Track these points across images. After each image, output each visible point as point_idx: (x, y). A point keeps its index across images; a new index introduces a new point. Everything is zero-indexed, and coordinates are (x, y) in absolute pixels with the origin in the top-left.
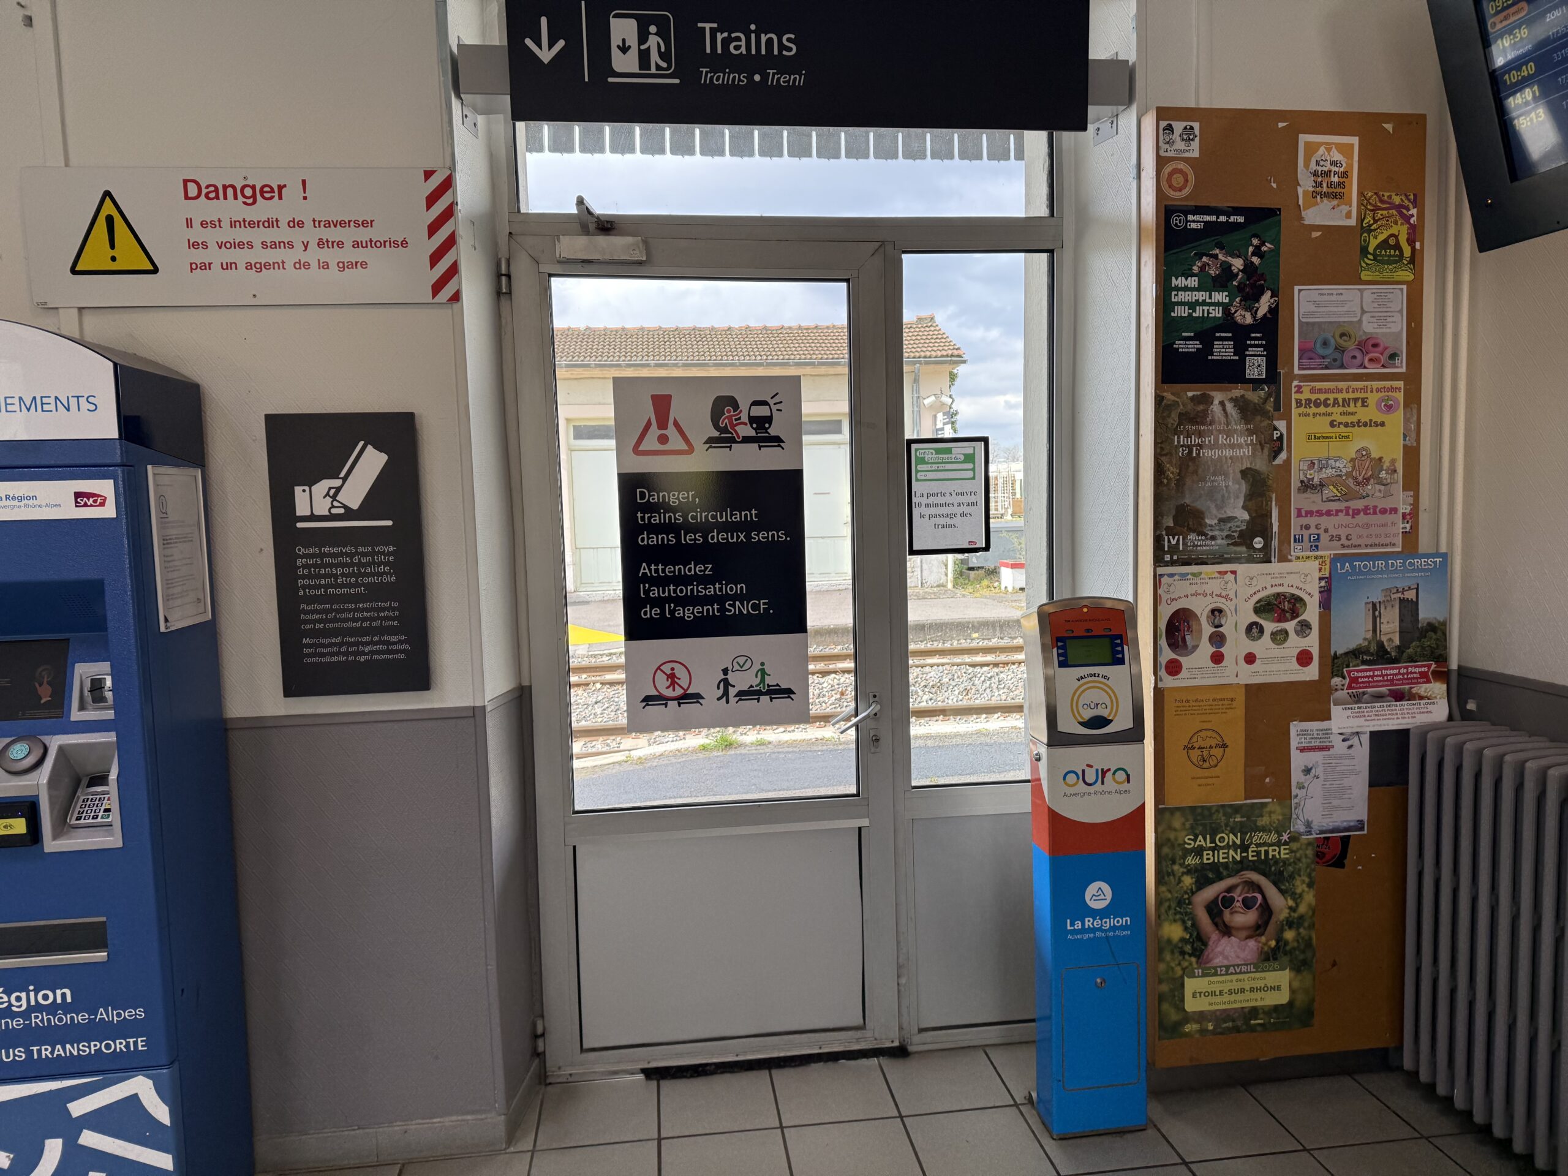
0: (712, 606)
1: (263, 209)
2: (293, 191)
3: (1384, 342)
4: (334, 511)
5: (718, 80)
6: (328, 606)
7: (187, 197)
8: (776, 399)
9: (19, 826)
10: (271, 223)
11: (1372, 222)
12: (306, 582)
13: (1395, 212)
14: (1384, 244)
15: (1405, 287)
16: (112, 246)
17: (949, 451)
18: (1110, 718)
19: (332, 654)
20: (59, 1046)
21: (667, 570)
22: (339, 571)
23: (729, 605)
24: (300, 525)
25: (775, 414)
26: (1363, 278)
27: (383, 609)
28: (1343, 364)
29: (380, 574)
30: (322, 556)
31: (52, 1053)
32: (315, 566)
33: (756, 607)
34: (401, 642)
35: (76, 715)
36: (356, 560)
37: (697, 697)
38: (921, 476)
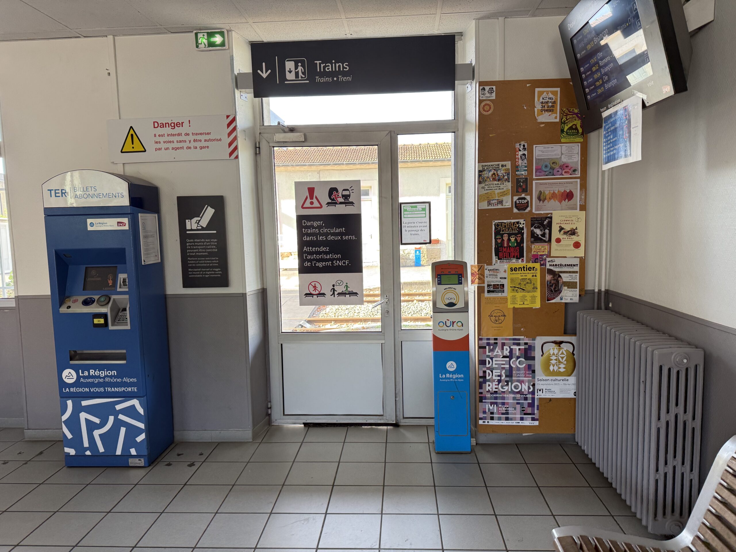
0: (329, 262)
1: (177, 130)
2: (186, 124)
3: (571, 165)
4: (198, 228)
5: (322, 80)
6: (196, 259)
7: (154, 127)
8: (352, 189)
9: (102, 321)
10: (179, 135)
11: (565, 120)
12: (190, 251)
13: (575, 116)
14: (571, 128)
15: (579, 144)
16: (133, 144)
17: (416, 207)
18: (456, 303)
19: (198, 274)
20: (113, 388)
21: (313, 249)
22: (200, 247)
23: (335, 262)
24: (187, 232)
25: (351, 193)
26: (562, 141)
27: (213, 260)
28: (553, 174)
29: (212, 249)
30: (194, 242)
31: (111, 390)
32: (192, 245)
33: (344, 263)
34: (219, 271)
35: (119, 290)
36: (205, 244)
37: (323, 294)
38: (405, 216)
